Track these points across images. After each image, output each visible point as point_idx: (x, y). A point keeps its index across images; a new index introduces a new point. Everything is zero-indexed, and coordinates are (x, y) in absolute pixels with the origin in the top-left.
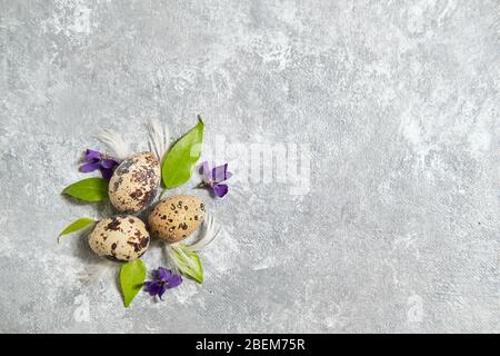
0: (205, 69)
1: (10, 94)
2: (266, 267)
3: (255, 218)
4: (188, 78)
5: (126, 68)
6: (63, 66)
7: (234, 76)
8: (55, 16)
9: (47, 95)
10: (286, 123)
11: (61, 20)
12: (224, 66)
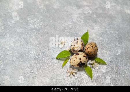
0: (73, 20)
1: (28, 45)
2: (119, 53)
3: (108, 44)
4: (71, 24)
5: (54, 28)
6: (39, 34)
7: (81, 19)
8: (31, 25)
9: (38, 41)
10: (100, 22)
11: (33, 25)
12: (77, 18)
